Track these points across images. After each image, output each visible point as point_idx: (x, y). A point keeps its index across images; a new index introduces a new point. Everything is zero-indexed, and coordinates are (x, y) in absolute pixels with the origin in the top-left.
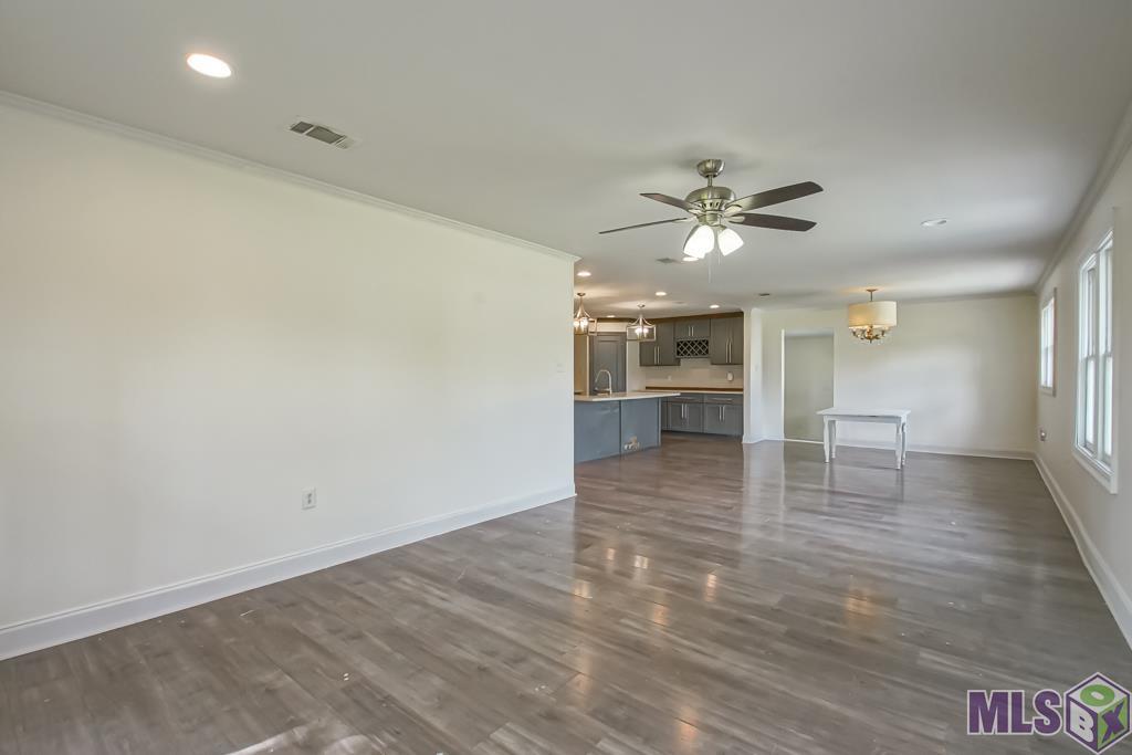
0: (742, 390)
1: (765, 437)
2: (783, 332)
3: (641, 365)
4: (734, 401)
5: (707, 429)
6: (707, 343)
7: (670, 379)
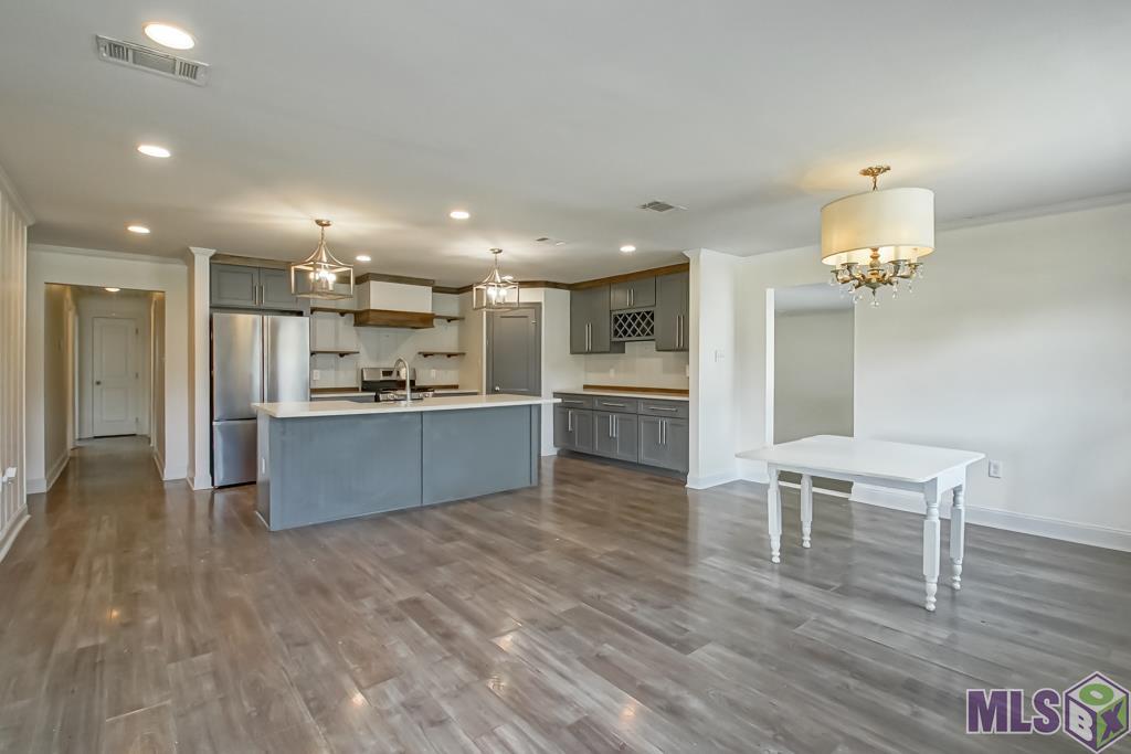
0: (686, 392)
1: (740, 476)
2: (770, 293)
3: (572, 353)
4: (674, 411)
5: (644, 458)
6: (652, 317)
7: (612, 373)
